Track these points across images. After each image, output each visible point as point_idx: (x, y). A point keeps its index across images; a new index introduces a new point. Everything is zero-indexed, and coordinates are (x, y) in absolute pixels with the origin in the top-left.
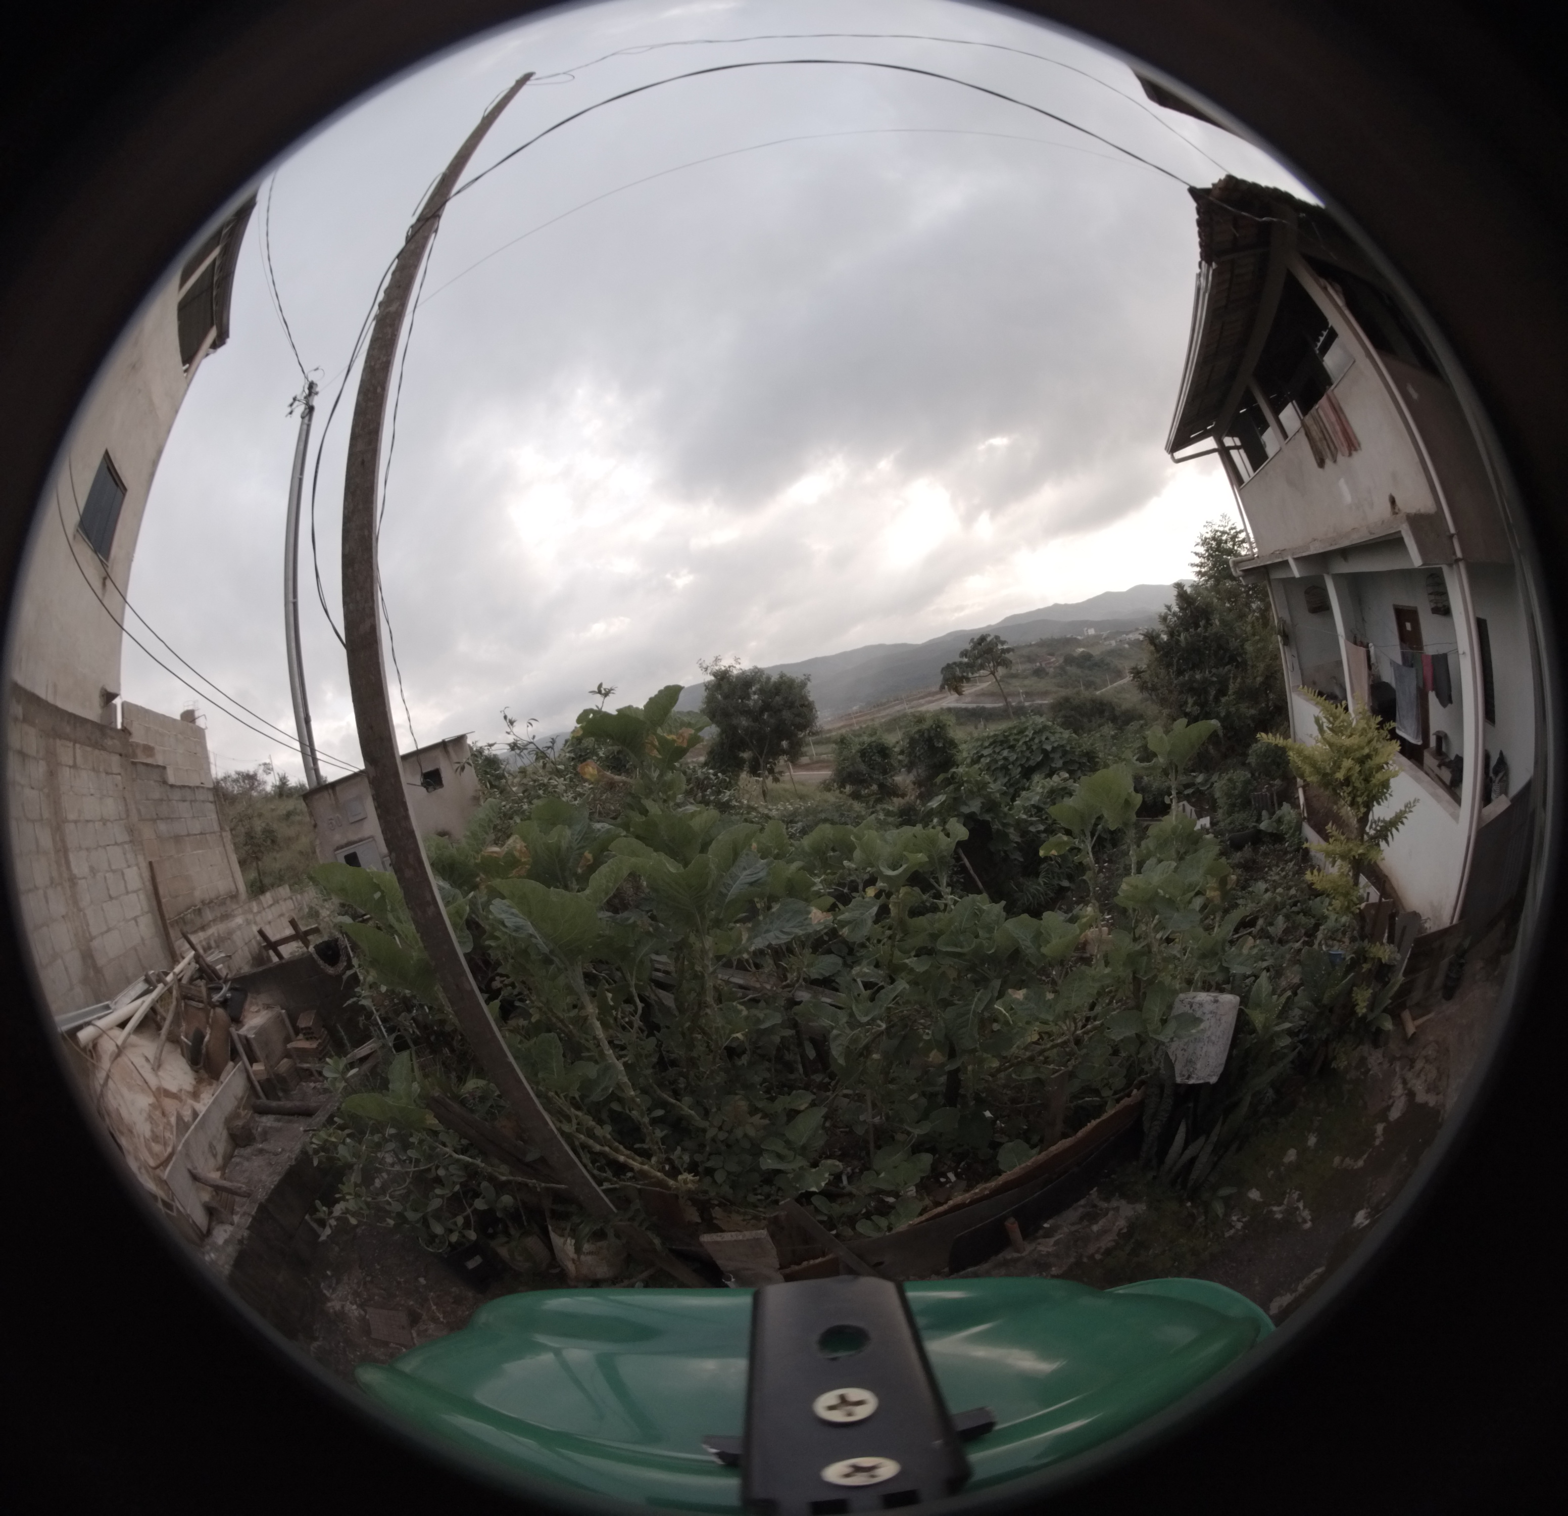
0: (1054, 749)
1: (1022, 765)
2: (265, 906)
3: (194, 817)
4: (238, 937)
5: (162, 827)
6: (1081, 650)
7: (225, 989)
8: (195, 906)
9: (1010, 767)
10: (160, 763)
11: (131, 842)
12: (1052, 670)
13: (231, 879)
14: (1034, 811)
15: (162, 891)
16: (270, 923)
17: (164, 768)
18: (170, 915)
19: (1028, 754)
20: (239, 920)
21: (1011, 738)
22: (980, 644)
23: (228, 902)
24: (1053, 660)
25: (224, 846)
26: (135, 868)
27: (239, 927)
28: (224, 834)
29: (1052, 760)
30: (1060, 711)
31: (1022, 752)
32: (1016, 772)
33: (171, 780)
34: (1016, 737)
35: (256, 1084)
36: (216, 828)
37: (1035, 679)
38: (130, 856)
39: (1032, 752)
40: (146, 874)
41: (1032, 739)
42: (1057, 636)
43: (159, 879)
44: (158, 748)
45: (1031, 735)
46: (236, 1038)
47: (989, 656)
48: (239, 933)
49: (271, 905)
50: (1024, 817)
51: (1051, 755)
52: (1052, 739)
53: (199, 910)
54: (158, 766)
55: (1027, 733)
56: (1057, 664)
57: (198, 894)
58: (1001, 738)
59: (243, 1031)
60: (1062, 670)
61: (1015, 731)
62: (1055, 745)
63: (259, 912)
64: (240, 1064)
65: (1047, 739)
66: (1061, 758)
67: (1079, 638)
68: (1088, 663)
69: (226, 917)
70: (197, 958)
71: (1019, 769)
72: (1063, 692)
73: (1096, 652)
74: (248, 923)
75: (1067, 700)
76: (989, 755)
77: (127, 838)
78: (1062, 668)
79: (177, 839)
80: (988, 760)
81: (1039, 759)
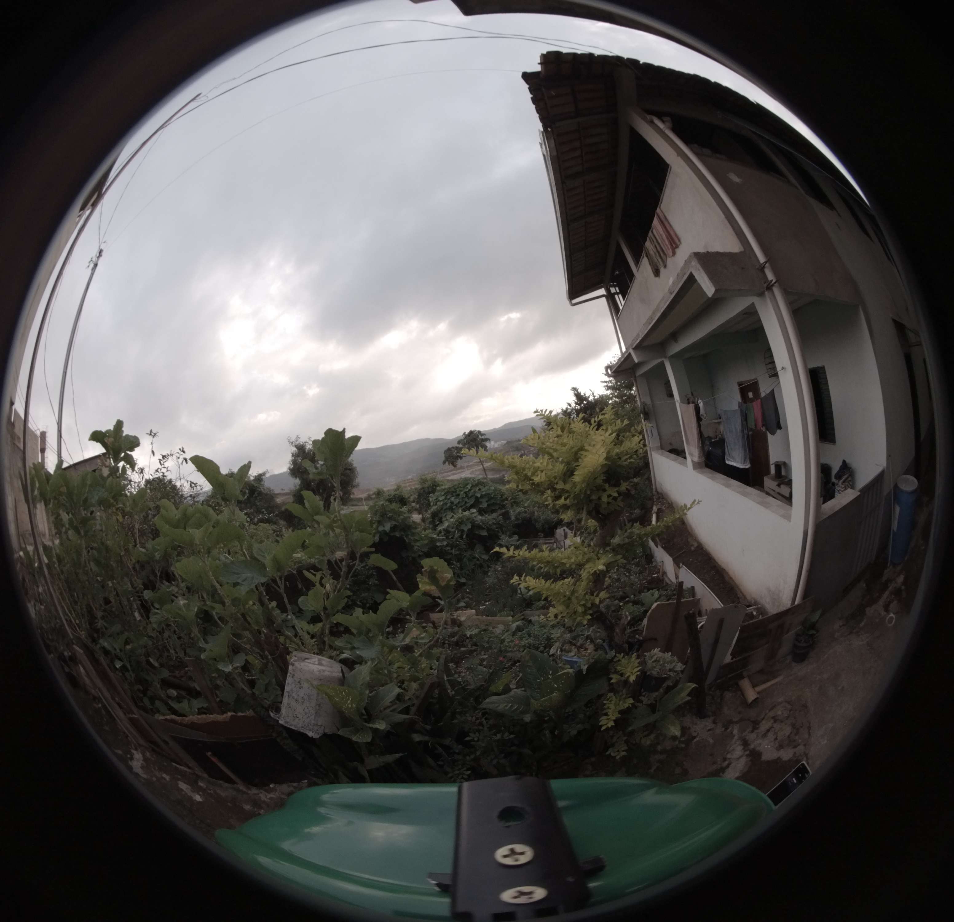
0: (482, 496)
9: (454, 507)
17: (23, 452)
19: (466, 499)
29: (481, 503)
34: (462, 489)
39: (470, 498)
41: (470, 490)
51: (481, 500)
52: (482, 490)
54: (21, 450)
58: (453, 489)
61: (462, 483)
62: (483, 493)
65: (480, 490)
66: (487, 502)
76: (443, 500)
80: (442, 503)
81: (472, 503)
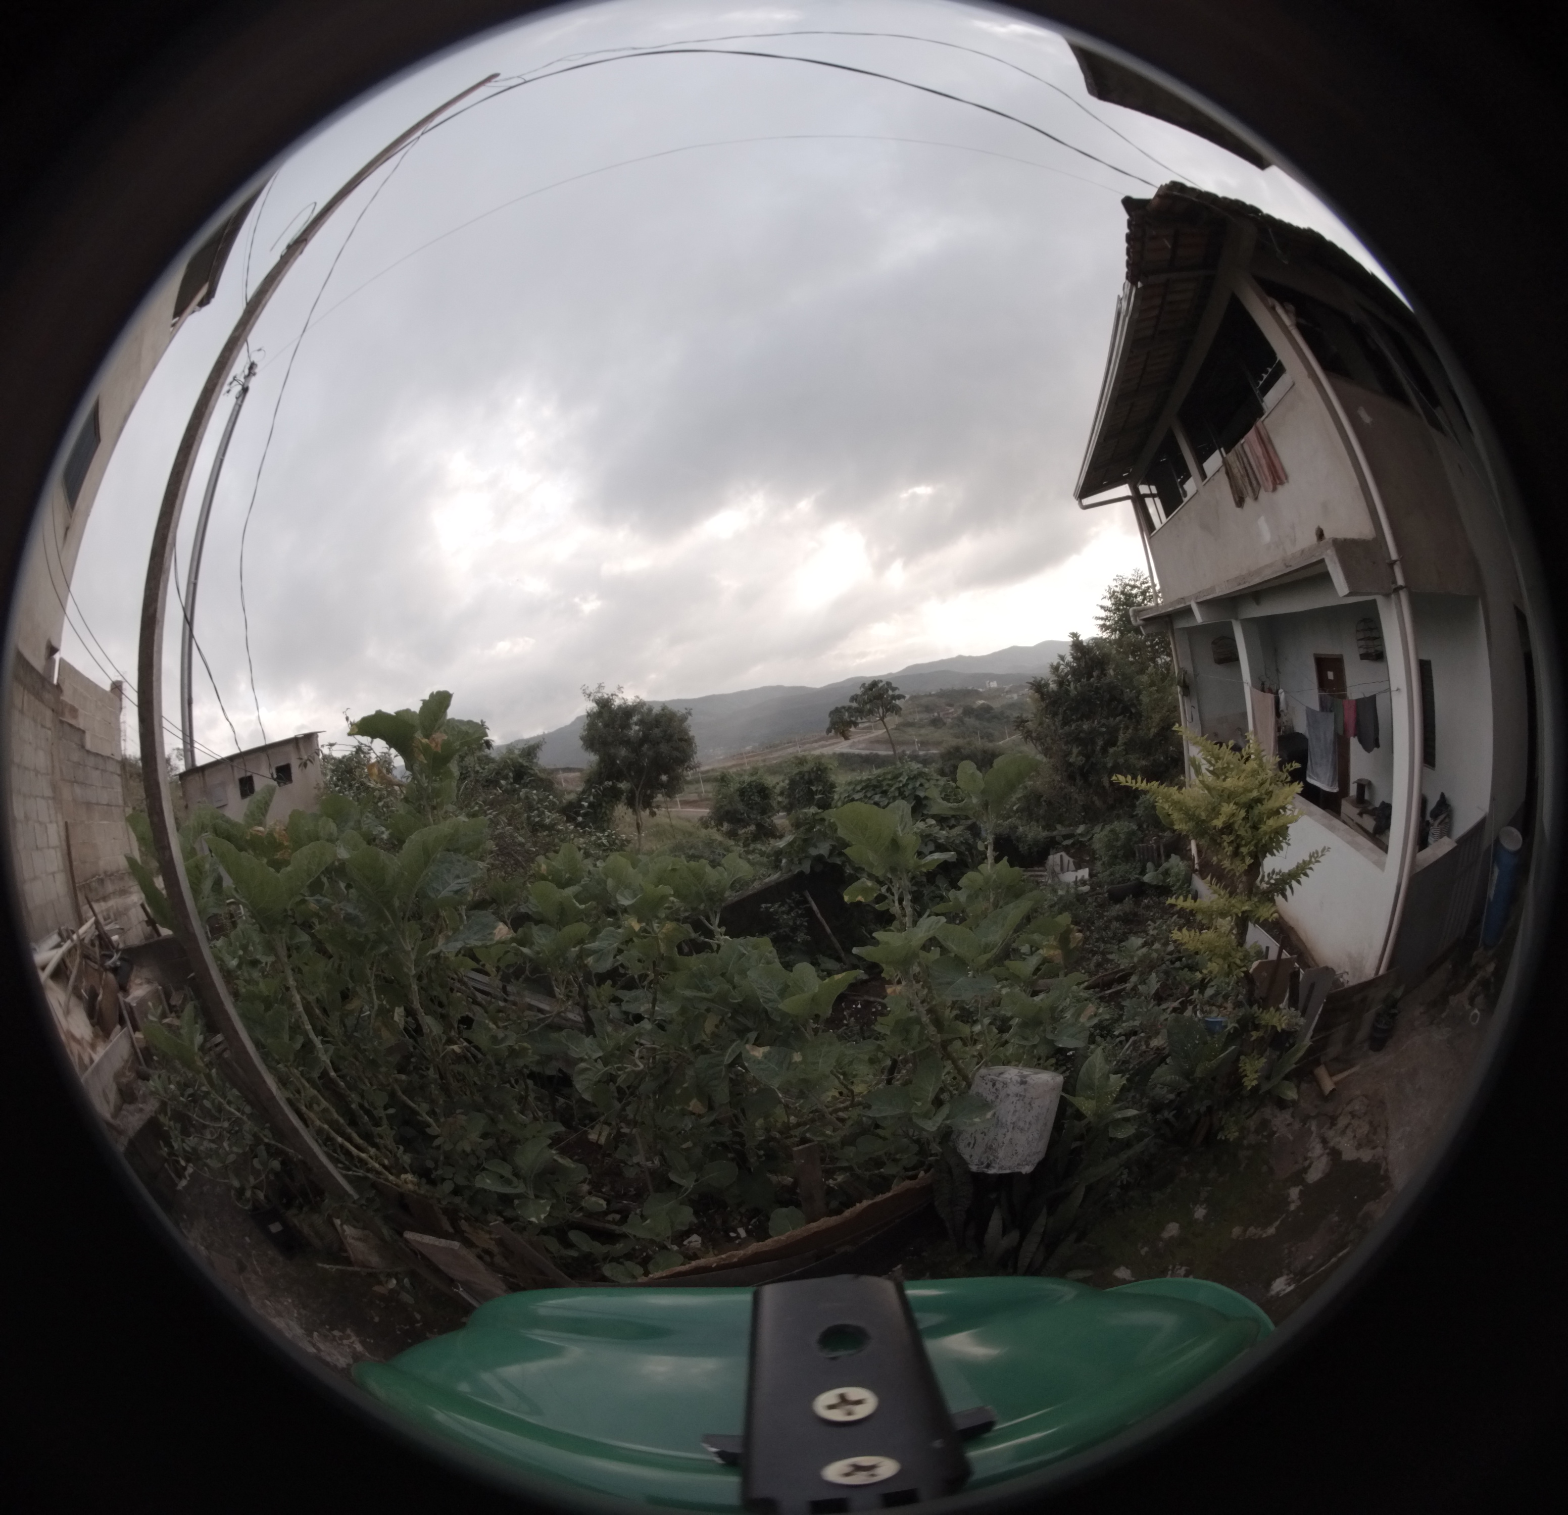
3: (103, 786)
5: (77, 789)
6: (981, 702)
8: (99, 876)
10: (81, 727)
12: (949, 720)
15: (72, 851)
17: (84, 732)
18: (76, 876)
21: (885, 783)
22: (871, 689)
24: (952, 710)
31: (894, 797)
33: (88, 746)
34: (890, 782)
36: (120, 800)
37: (931, 728)
39: (905, 798)
41: (906, 785)
42: (958, 687)
43: (71, 839)
44: (80, 711)
45: (904, 781)
46: (123, 1004)
47: (879, 702)
52: (927, 785)
53: (102, 880)
54: (79, 729)
55: (901, 779)
56: (955, 715)
58: (874, 782)
59: (128, 999)
61: (889, 776)
65: (921, 785)
67: (981, 690)
68: (987, 715)
70: (97, 925)
72: (957, 742)
73: (996, 704)
75: (958, 749)
76: (860, 799)
78: (959, 719)
79: (87, 805)
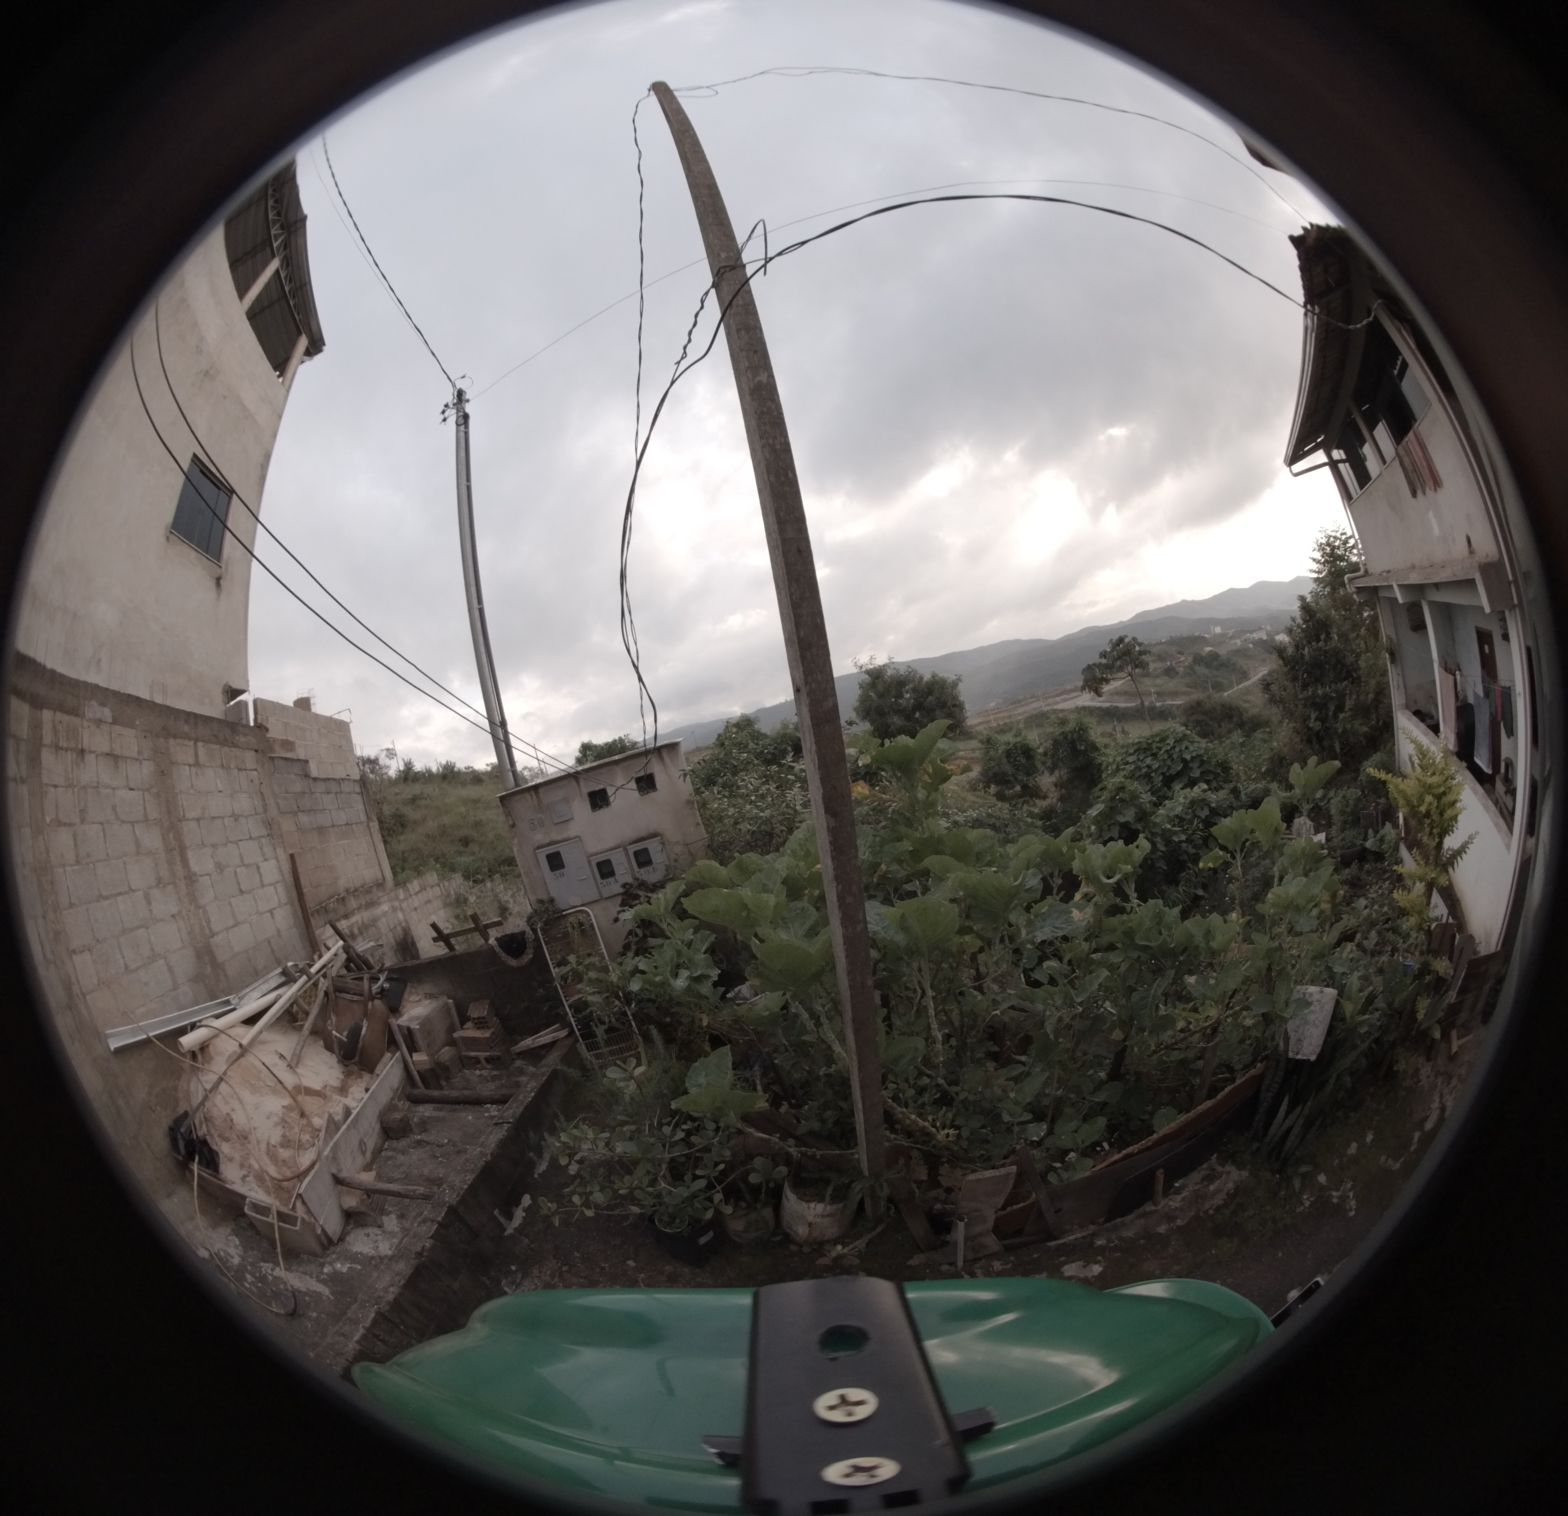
0: (1193, 758)
1: (1163, 774)
2: (412, 893)
3: (339, 808)
4: (382, 924)
5: (304, 819)
6: (1209, 649)
7: (382, 978)
8: (339, 895)
9: (1153, 775)
10: (302, 757)
11: (269, 835)
12: (1181, 670)
13: (377, 867)
14: (1177, 821)
15: (304, 881)
16: (416, 909)
17: (307, 761)
18: (311, 904)
19: (1169, 762)
20: (385, 907)
21: (1154, 746)
22: (1118, 644)
23: (374, 890)
24: (1182, 659)
25: (371, 836)
26: (273, 862)
27: (385, 914)
28: (371, 824)
29: (1191, 769)
30: (1193, 714)
31: (1164, 760)
32: (1158, 780)
33: (315, 773)
34: (1159, 745)
35: (415, 1073)
36: (363, 818)
37: (1166, 678)
38: (268, 850)
39: (1173, 760)
40: (286, 866)
41: (1173, 748)
42: (1185, 634)
43: (301, 870)
44: (298, 742)
45: (1172, 743)
46: (395, 1029)
47: (1127, 658)
48: (384, 920)
49: (418, 892)
50: (1169, 826)
51: (1190, 765)
52: (1191, 748)
53: (343, 899)
54: (299, 760)
55: (1168, 741)
56: (1186, 664)
57: (342, 884)
58: (1144, 745)
59: (403, 1021)
60: (1191, 671)
61: (1157, 739)
62: (1194, 754)
63: (406, 899)
64: (398, 1054)
65: (1187, 748)
66: (1199, 767)
67: (1207, 636)
68: (1215, 663)
69: (371, 905)
70: (347, 949)
71: (1161, 778)
72: (1197, 695)
73: (1222, 651)
74: (394, 909)
75: (1199, 703)
76: (1134, 762)
77: (264, 832)
78: (1191, 667)
79: (321, 830)
80: (1133, 767)
81: (1179, 768)
